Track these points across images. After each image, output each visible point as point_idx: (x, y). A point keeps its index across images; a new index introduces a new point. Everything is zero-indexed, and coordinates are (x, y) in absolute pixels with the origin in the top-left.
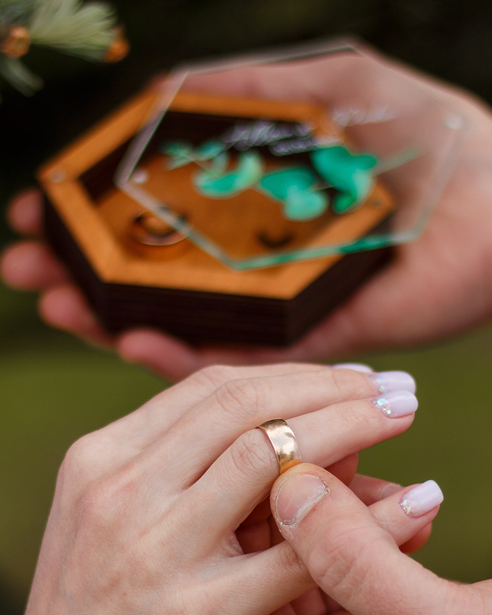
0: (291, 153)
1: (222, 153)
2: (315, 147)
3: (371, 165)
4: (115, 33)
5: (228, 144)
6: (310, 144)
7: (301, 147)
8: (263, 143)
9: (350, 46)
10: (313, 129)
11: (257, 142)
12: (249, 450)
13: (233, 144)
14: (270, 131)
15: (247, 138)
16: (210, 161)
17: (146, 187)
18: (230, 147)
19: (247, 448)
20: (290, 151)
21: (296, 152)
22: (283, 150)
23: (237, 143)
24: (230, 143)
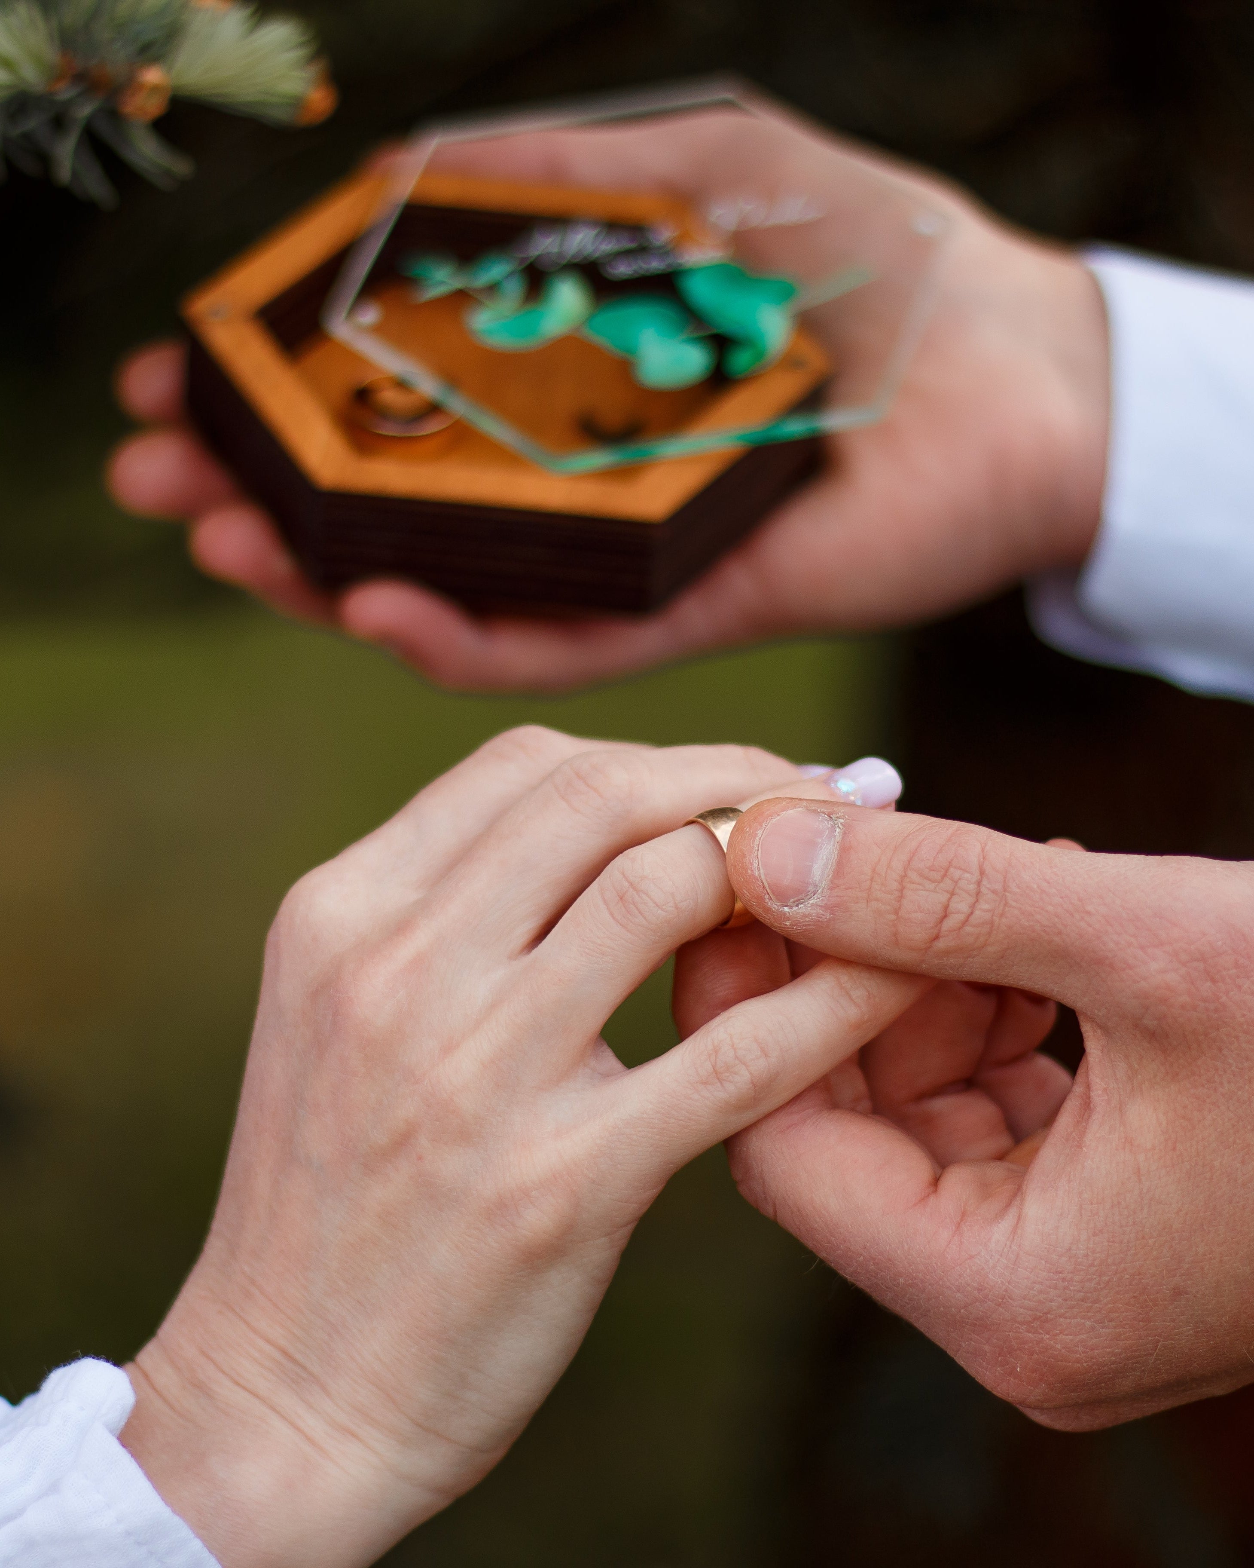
0: (636, 276)
1: (511, 275)
2: (680, 265)
3: (786, 294)
4: (313, 72)
5: (522, 260)
6: (669, 261)
7: (655, 265)
8: (585, 258)
9: (728, 96)
10: (675, 234)
11: (573, 257)
12: (634, 889)
13: (532, 260)
14: (597, 236)
15: (555, 250)
16: (492, 289)
17: (378, 330)
18: (527, 263)
19: (631, 884)
20: (635, 272)
21: (648, 274)
22: (623, 270)
23: (539, 257)
24: (527, 258)
